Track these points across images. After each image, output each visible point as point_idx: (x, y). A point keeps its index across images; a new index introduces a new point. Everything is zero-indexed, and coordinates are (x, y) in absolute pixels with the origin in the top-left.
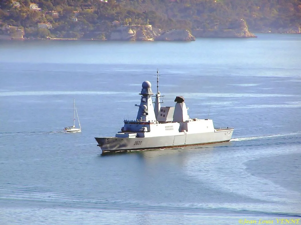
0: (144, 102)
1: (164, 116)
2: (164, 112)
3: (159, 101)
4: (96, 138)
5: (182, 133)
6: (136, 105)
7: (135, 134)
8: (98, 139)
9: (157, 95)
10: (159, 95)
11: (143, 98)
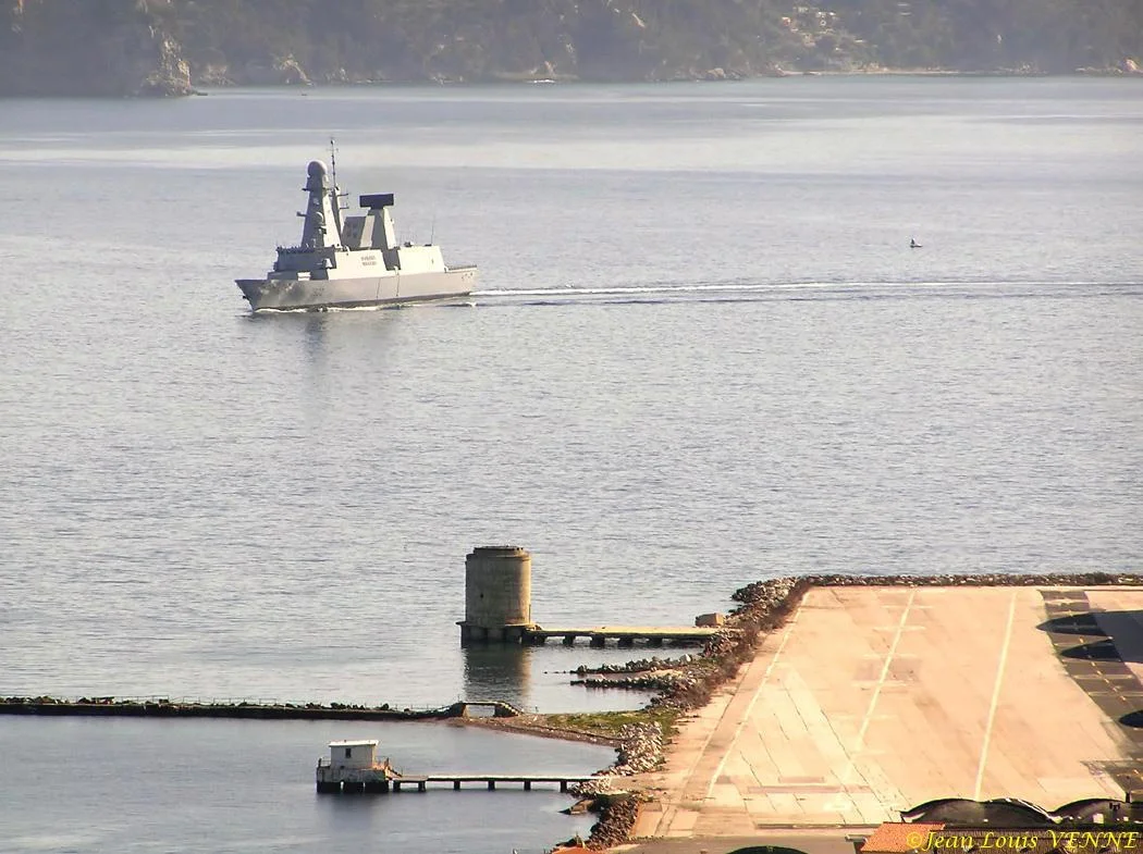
0: (315, 207)
1: (355, 236)
2: (355, 226)
3: (339, 207)
4: (237, 281)
5: (392, 273)
6: (299, 214)
7: (308, 274)
8: (242, 284)
9: (334, 193)
10: (338, 193)
11: (311, 198)
